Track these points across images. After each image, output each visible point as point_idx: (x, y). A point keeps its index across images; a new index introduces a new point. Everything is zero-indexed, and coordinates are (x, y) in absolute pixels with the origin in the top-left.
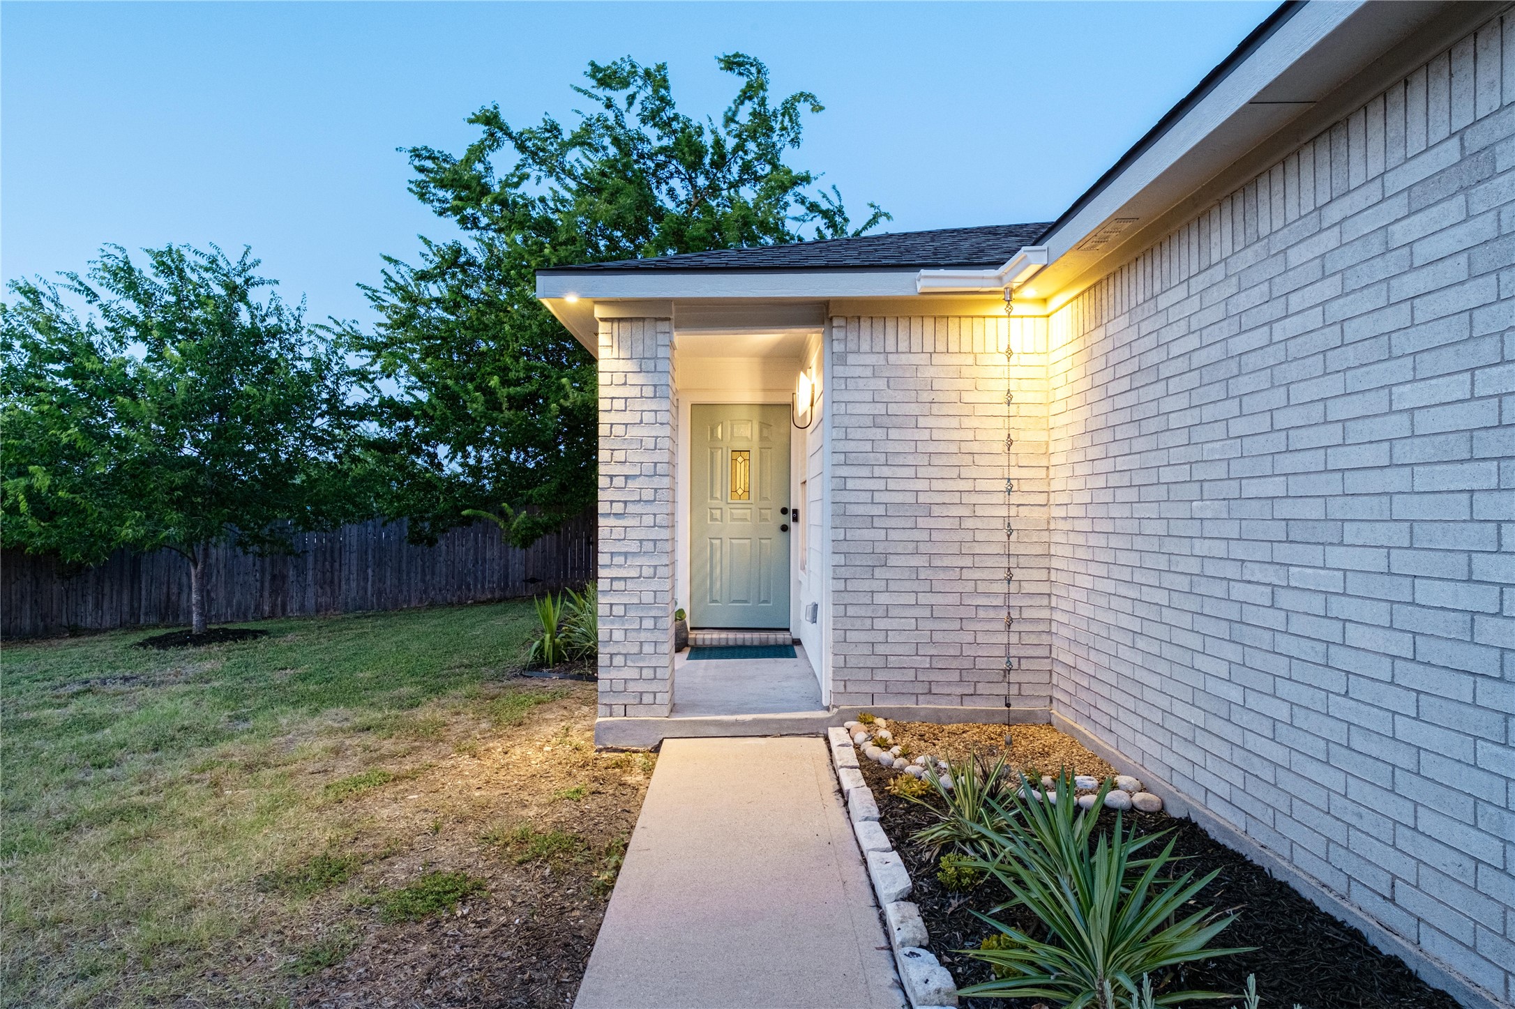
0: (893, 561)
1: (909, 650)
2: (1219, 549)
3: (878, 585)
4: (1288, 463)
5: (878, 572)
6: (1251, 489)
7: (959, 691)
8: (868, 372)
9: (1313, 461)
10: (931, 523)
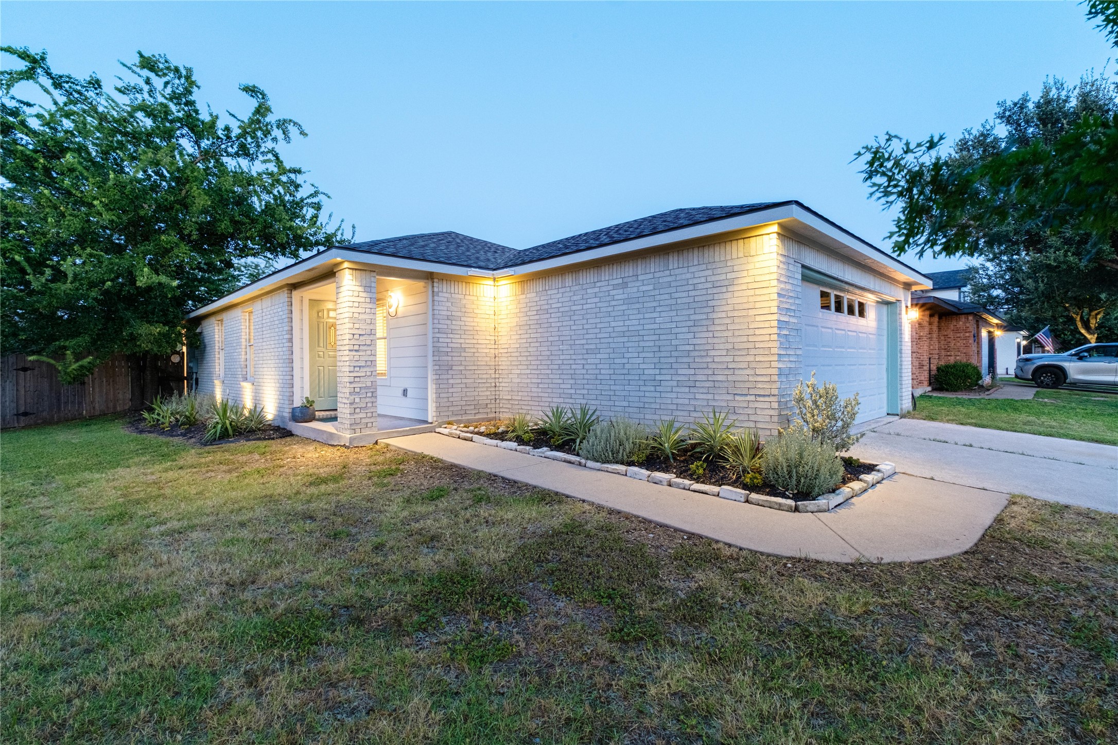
0: (454, 368)
1: (459, 399)
2: (568, 357)
3: (450, 376)
4: (587, 336)
5: (450, 372)
6: (577, 342)
7: (474, 412)
8: (446, 300)
9: (594, 336)
10: (466, 354)
